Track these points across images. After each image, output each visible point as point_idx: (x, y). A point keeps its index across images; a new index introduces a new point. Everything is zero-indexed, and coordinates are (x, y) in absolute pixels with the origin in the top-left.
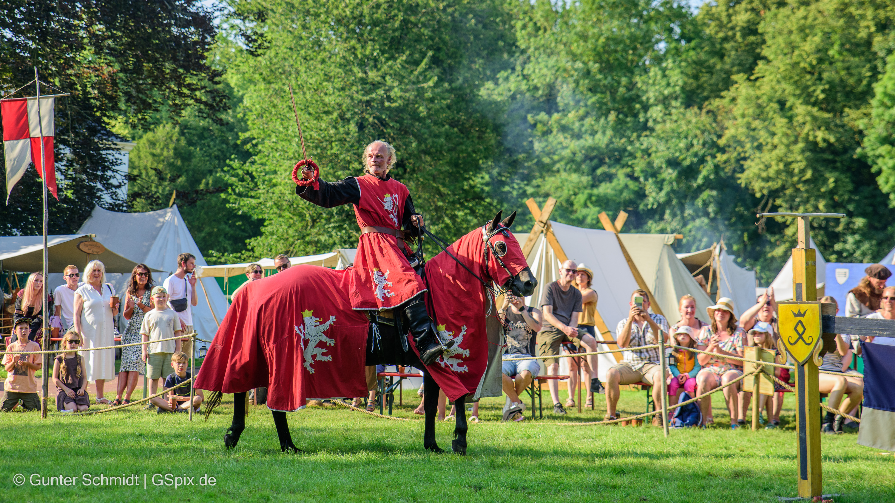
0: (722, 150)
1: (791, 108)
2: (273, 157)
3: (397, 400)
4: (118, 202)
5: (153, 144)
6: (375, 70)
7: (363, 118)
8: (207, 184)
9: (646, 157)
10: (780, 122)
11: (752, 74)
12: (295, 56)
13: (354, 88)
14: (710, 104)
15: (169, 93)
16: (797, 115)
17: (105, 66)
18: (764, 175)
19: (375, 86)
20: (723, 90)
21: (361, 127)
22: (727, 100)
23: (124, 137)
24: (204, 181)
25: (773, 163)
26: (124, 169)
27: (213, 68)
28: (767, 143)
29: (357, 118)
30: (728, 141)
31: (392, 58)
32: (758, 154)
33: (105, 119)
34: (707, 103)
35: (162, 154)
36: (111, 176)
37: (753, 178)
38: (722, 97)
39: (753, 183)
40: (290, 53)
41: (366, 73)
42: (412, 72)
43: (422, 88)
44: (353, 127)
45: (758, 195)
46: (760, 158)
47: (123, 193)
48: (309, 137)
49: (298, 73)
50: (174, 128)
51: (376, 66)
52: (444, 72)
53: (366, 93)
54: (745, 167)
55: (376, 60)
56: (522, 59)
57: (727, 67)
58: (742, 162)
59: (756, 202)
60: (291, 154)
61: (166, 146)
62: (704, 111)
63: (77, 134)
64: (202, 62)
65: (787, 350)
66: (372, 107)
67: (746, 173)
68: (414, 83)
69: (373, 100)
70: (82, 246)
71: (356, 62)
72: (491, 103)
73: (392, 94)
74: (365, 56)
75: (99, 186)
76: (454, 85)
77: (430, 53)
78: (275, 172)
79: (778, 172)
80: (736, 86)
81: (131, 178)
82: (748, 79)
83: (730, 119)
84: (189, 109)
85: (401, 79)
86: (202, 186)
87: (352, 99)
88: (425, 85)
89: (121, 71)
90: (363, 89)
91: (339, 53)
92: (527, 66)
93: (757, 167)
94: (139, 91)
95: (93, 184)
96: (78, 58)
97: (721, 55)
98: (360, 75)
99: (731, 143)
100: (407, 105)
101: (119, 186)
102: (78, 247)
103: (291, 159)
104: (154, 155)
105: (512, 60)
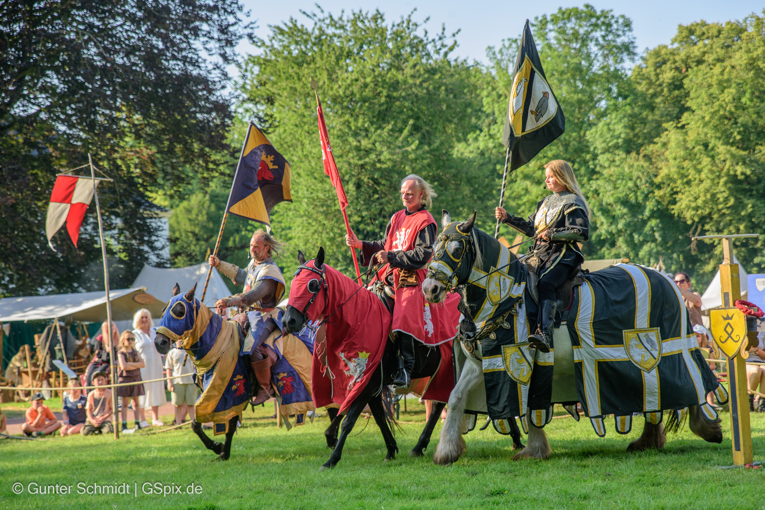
0: (659, 187)
1: (713, 149)
2: (288, 215)
3: (402, 409)
4: (163, 261)
5: (189, 211)
6: (366, 139)
7: (359, 179)
8: (234, 241)
9: (595, 196)
10: (706, 161)
11: (679, 122)
12: (300, 131)
13: (351, 155)
14: (646, 149)
15: (198, 168)
16: (719, 154)
17: (144, 150)
18: (693, 205)
19: (368, 152)
20: (656, 137)
21: (358, 186)
22: (659, 145)
23: (165, 207)
24: (232, 239)
25: (702, 195)
26: (166, 233)
27: (233, 145)
28: (695, 179)
29: (354, 179)
30: (662, 179)
31: (380, 127)
32: (687, 189)
33: (148, 193)
34: (642, 148)
35: (197, 219)
36: (155, 240)
37: (684, 209)
38: (655, 143)
39: (685, 213)
40: (295, 129)
41: (359, 141)
42: (397, 138)
43: (407, 151)
44: (351, 187)
45: (689, 222)
46: (689, 191)
47: (166, 253)
48: (315, 197)
49: (303, 145)
50: (205, 196)
51: (367, 136)
52: (423, 137)
53: (360, 159)
54: (677, 199)
55: (366, 130)
56: (487, 121)
57: (656, 117)
58: (674, 196)
59: (687, 228)
60: (302, 213)
61: (200, 211)
62: (641, 155)
63: (125, 207)
64: (224, 142)
65: (719, 347)
66: (366, 170)
67: (678, 204)
68: (399, 147)
69: (366, 164)
70: (136, 298)
71: (350, 133)
72: (463, 160)
73: (382, 158)
74: (357, 127)
75: (146, 248)
76: (432, 147)
77: (411, 122)
78: (290, 228)
79: (705, 202)
80: (666, 133)
81: (173, 241)
82: (677, 128)
83: (662, 161)
84: (215, 180)
85: (389, 145)
86: (230, 244)
87: (350, 164)
88: (409, 149)
89: (158, 153)
90: (358, 155)
91: (336, 126)
92: (492, 127)
93: (687, 200)
94: (173, 168)
95: (141, 248)
96: (122, 144)
97: (652, 108)
98: (355, 143)
99: (665, 181)
100: (395, 166)
101: (163, 248)
102: (133, 299)
103: (302, 216)
104: (190, 220)
105: (479, 123)
